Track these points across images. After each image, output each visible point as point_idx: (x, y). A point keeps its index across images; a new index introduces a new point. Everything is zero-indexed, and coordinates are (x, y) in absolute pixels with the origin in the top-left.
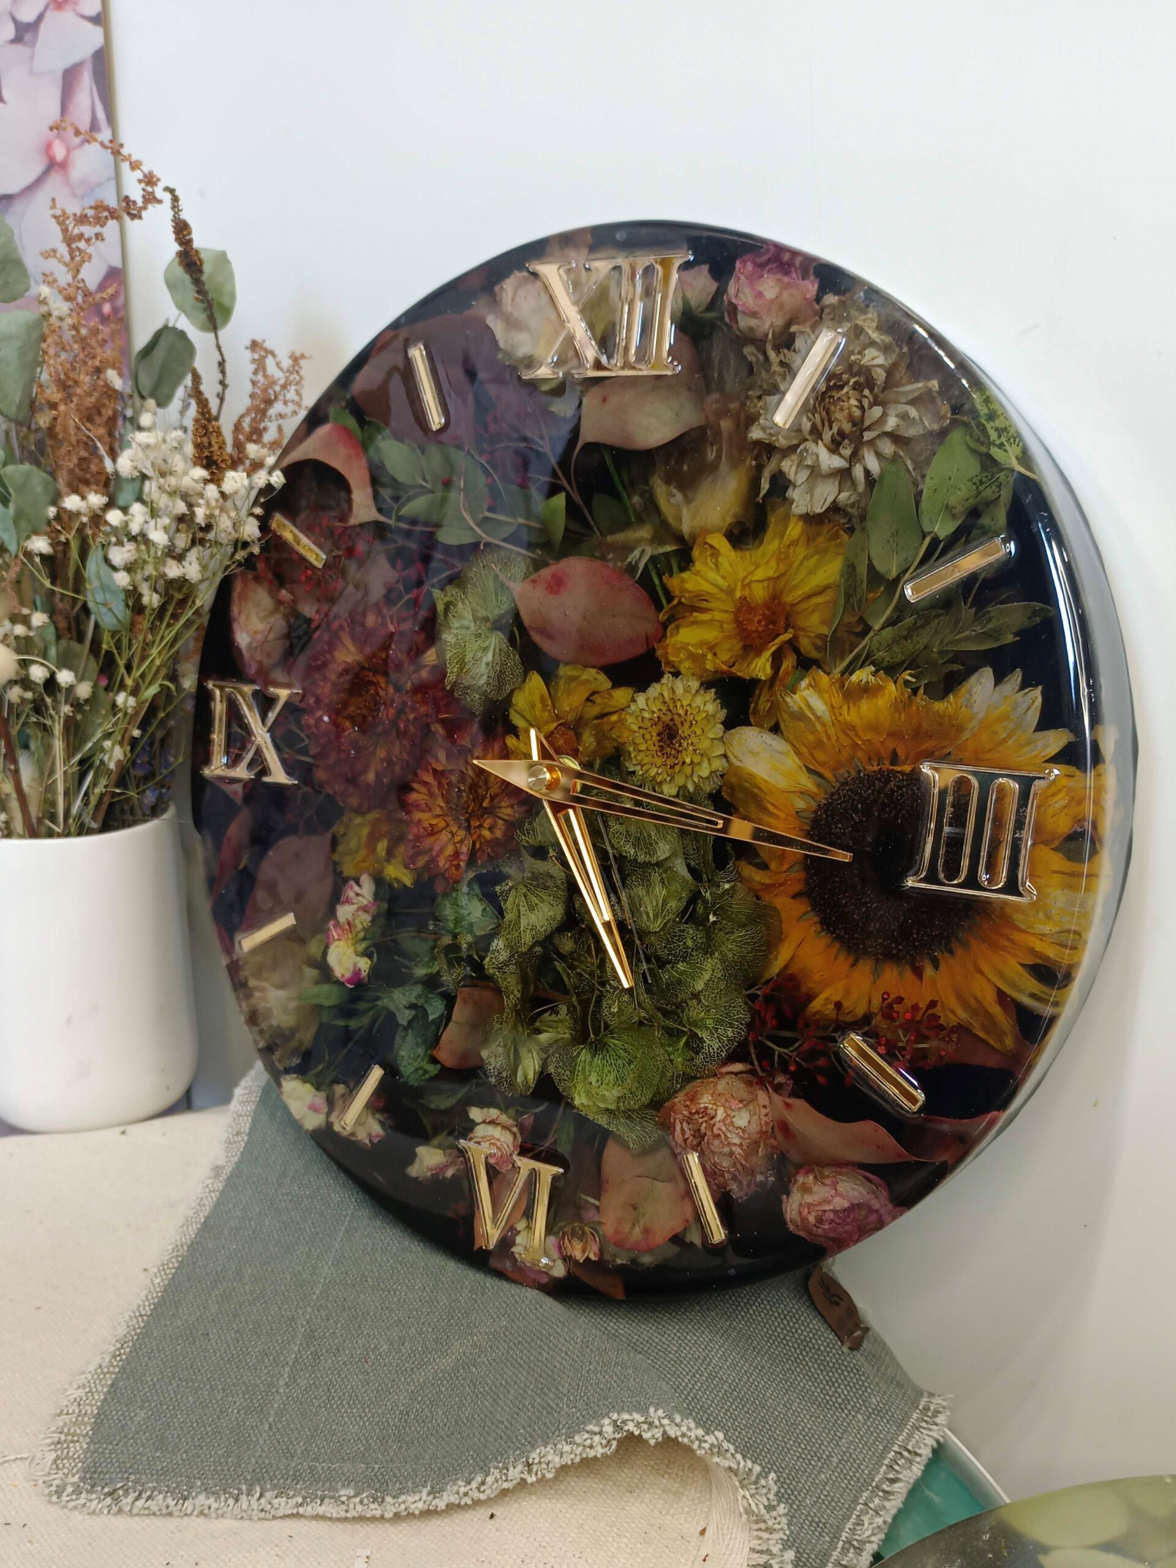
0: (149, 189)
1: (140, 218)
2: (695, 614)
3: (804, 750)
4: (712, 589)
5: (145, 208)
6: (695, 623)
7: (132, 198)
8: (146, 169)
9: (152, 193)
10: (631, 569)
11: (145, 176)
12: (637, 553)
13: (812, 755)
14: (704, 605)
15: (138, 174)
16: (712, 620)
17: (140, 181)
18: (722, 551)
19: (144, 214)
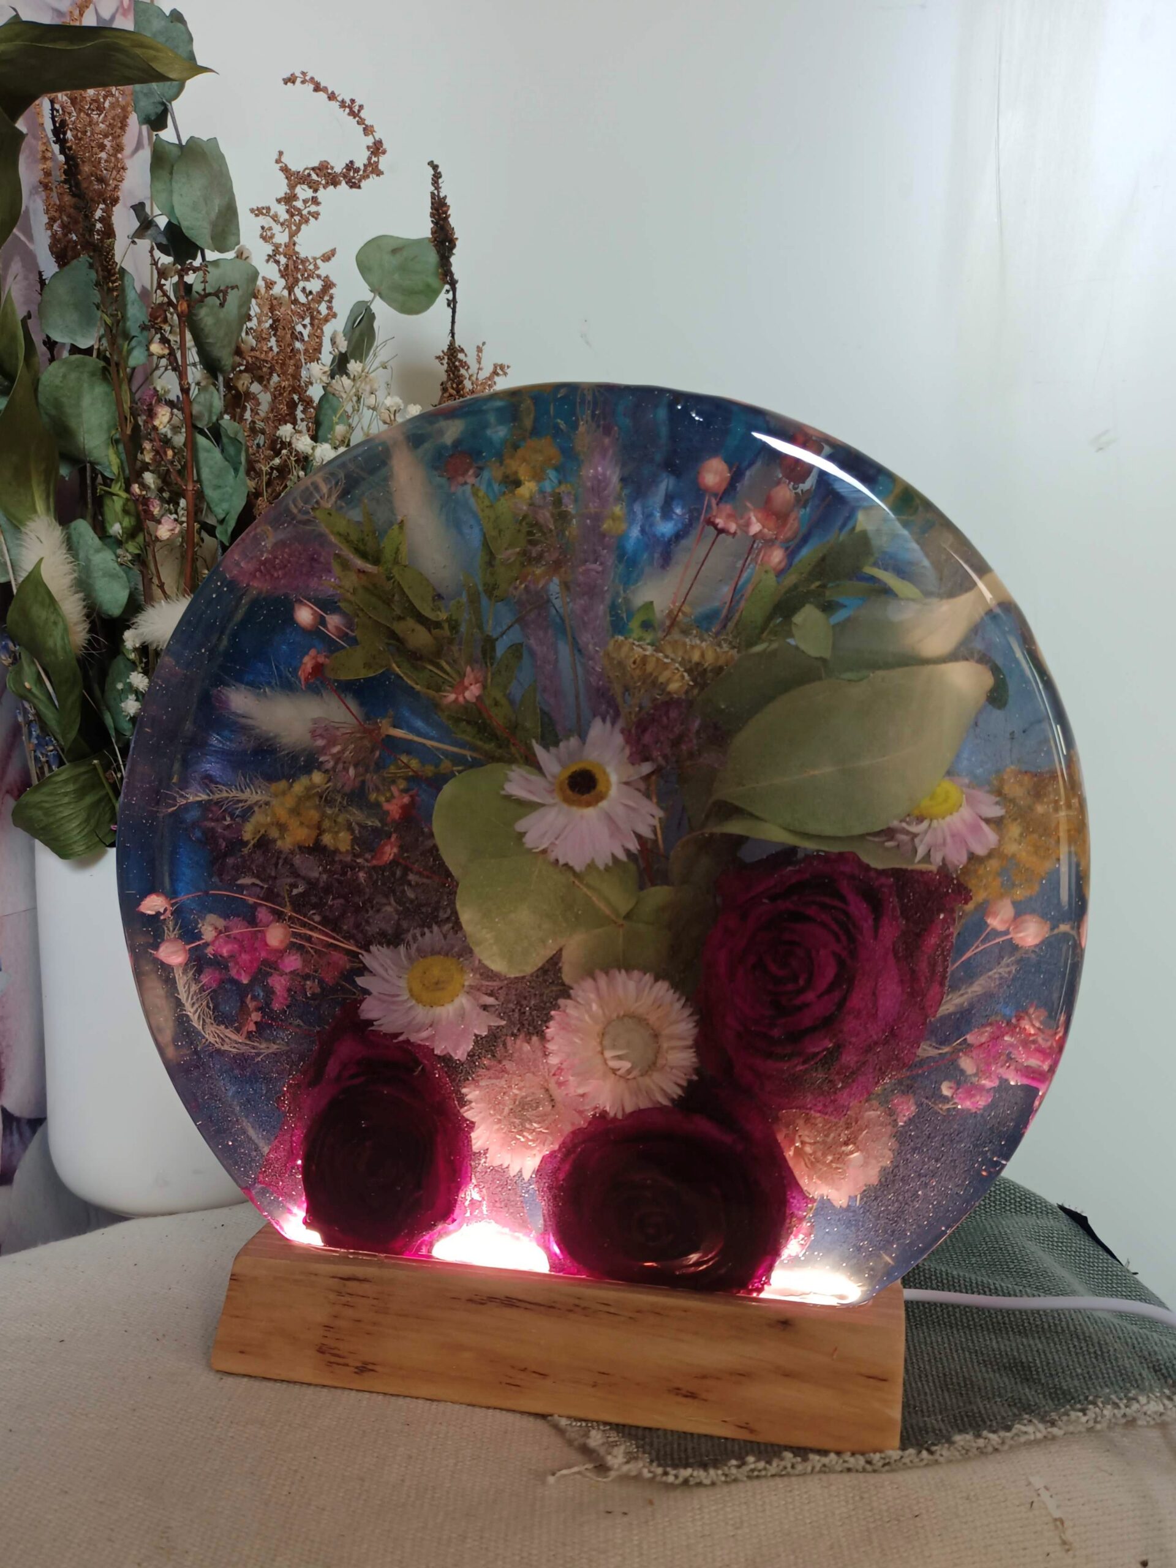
0: (374, 159)
1: (359, 187)
5: (365, 177)
7: (356, 165)
8: (378, 136)
9: (377, 163)
11: (375, 143)
15: (370, 141)
17: (368, 148)
19: (363, 184)
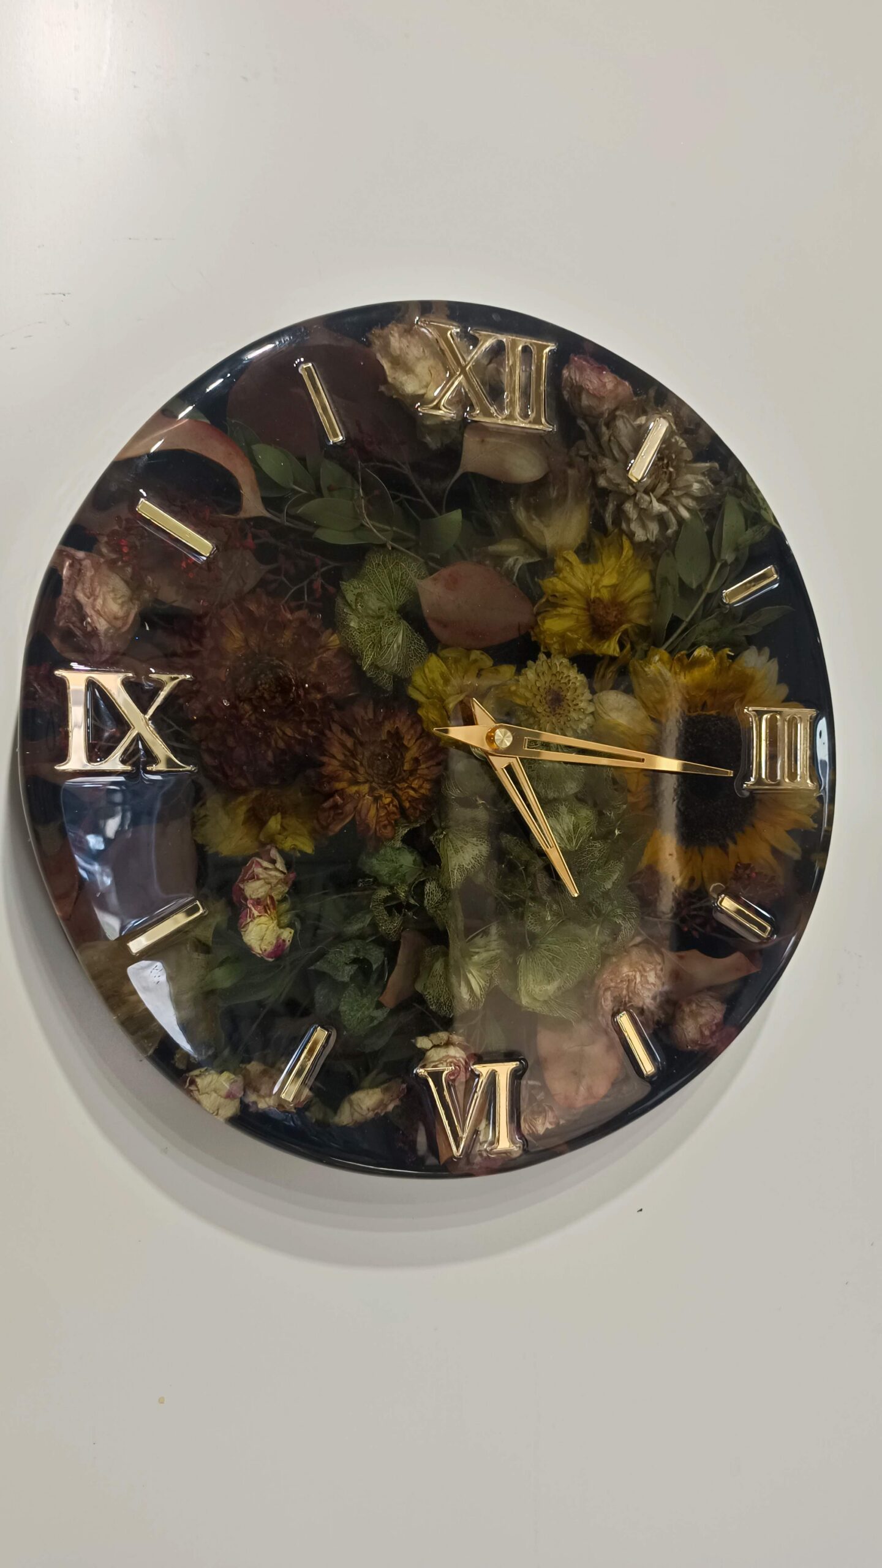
2: (559, 609)
3: (650, 705)
4: (572, 591)
6: (559, 616)
10: (509, 573)
12: (511, 561)
13: (655, 708)
14: (566, 602)
16: (572, 613)
18: (574, 563)
